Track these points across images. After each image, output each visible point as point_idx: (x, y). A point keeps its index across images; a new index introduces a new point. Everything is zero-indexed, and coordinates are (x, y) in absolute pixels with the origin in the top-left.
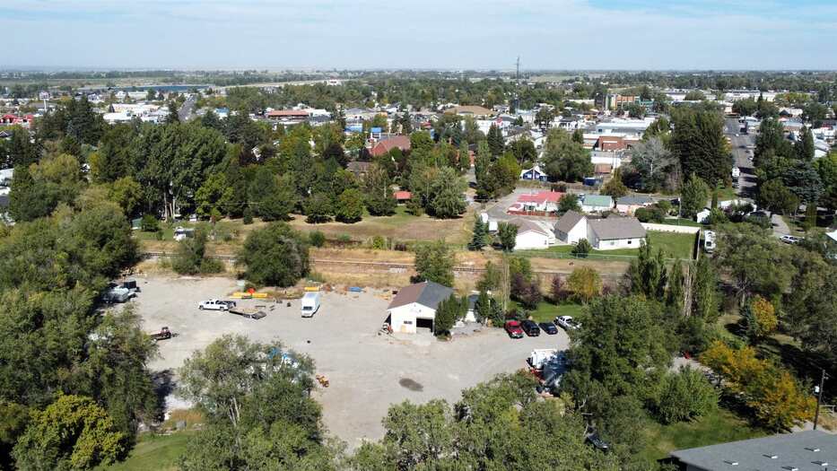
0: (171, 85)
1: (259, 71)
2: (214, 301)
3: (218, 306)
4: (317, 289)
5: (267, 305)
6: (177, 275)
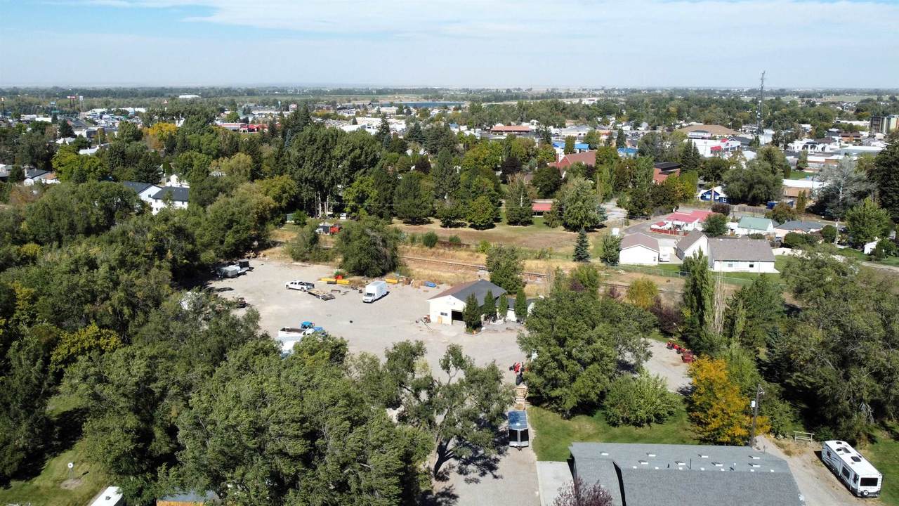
0: (430, 101)
1: (524, 88)
2: (298, 282)
3: (299, 287)
4: (396, 281)
5: (343, 290)
6: (292, 260)
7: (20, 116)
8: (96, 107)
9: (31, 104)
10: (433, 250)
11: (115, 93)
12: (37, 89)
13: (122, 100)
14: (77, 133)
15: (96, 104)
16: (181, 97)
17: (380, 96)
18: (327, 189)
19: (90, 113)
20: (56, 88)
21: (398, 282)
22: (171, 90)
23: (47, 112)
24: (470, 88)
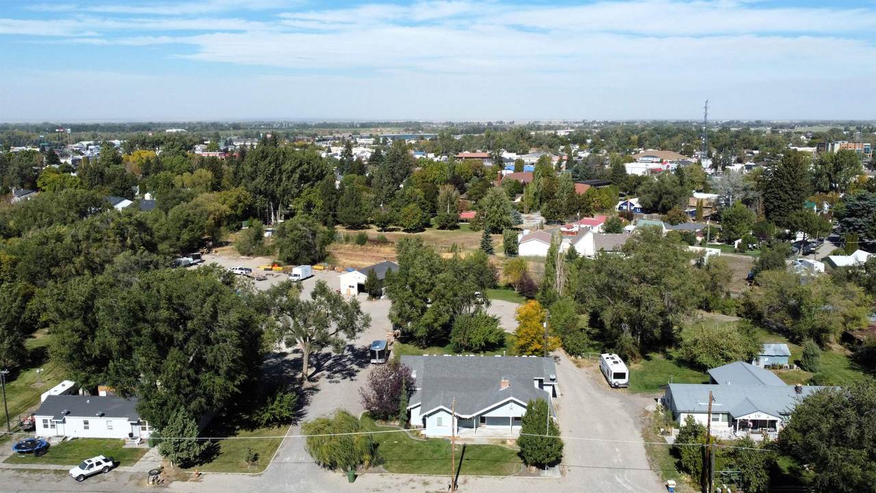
3: (239, 272)
4: (322, 268)
5: (276, 274)
6: (239, 255)
7: (10, 148)
8: (83, 140)
9: (20, 137)
10: (363, 247)
11: (104, 128)
12: (28, 124)
13: (110, 134)
14: (62, 161)
15: (83, 137)
16: (167, 131)
17: (363, 129)
18: (279, 201)
19: (77, 145)
20: (46, 124)
21: (324, 269)
22: (159, 125)
23: (36, 144)
24: (453, 122)
